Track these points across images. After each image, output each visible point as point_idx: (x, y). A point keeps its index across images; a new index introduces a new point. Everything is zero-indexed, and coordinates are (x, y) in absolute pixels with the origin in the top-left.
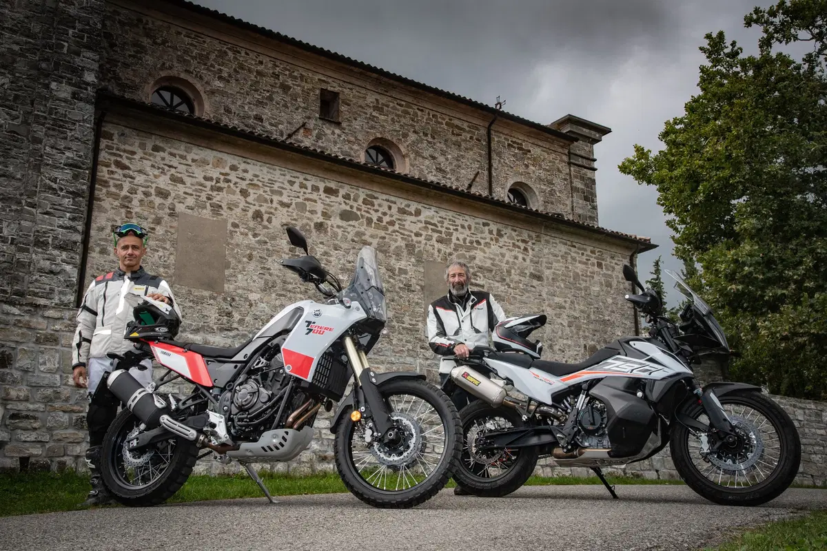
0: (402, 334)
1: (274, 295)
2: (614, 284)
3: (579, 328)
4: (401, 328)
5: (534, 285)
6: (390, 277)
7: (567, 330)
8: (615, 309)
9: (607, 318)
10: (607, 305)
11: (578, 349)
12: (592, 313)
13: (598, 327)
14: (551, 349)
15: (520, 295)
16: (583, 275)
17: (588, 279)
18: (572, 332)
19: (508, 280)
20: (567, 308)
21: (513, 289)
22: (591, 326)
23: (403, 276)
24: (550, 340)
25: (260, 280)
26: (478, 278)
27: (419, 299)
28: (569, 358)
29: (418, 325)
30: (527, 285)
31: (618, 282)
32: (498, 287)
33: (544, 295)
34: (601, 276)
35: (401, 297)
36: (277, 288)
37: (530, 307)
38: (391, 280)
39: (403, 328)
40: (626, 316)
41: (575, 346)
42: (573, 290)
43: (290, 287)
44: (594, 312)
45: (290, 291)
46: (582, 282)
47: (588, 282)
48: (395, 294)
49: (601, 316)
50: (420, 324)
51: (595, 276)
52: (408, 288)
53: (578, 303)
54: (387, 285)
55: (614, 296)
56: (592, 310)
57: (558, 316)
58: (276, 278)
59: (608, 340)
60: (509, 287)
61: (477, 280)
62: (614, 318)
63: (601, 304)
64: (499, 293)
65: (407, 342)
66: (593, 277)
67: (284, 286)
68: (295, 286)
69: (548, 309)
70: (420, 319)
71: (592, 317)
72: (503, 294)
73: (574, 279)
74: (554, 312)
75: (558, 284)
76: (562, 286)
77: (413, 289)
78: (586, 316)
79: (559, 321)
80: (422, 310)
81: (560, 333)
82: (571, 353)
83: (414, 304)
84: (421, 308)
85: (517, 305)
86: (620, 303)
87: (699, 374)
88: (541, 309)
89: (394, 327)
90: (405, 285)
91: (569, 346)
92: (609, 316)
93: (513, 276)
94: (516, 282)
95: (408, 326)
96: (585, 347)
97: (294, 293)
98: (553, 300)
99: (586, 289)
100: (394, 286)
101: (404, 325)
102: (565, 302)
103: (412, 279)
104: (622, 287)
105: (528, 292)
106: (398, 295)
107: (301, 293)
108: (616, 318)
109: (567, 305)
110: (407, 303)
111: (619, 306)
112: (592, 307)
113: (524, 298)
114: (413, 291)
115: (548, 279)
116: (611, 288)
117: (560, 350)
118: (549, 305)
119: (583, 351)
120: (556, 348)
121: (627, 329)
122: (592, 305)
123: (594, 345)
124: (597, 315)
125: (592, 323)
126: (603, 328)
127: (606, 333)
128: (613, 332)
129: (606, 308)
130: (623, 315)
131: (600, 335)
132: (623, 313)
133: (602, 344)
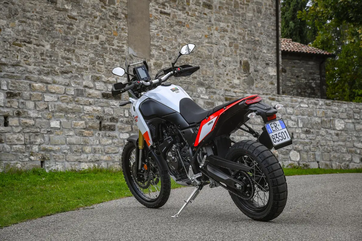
0: (112, 54)
1: (17, 21)
2: (263, 10)
3: (237, 47)
4: (111, 49)
5: (206, 12)
6: (102, 7)
7: (229, 49)
8: (263, 31)
9: (257, 39)
10: (257, 28)
11: (235, 64)
13: (251, 46)
14: (217, 64)
15: (196, 22)
16: (241, 3)
17: (245, 6)
18: (231, 51)
19: (187, 9)
20: (229, 30)
21: (191, 16)
22: (246, 46)
23: (112, 6)
24: (216, 58)
25: (5, 8)
26: (166, 8)
27: (124, 25)
28: (229, 72)
29: (123, 47)
30: (201, 13)
31: (266, 8)
32: (180, 15)
33: (213, 22)
34: (254, 4)
35: (111, 24)
36: (19, 15)
37: (203, 31)
38: (103, 9)
39: (113, 49)
41: (234, 62)
42: (233, 17)
43: (29, 14)
44: (248, 34)
45: (28, 18)
46: (240, 9)
47: (244, 9)
48: (106, 21)
49: (252, 37)
50: (125, 46)
51: (250, 4)
52: (115, 16)
53: (237, 28)
54: (100, 14)
55: (263, 21)
56: (246, 33)
57: (222, 37)
58: (18, 7)
59: (257, 56)
60: (188, 15)
61: (165, 9)
62: (262, 38)
63: (253, 27)
64: (181, 20)
65: (116, 60)
66: (248, 5)
67: (24, 14)
68: (32, 14)
69: (216, 32)
70: (125, 42)
71: (247, 38)
72: (184, 21)
73: (235, 7)
74: (220, 35)
75: (223, 11)
76: (226, 13)
77: (119, 17)
78: (242, 37)
79: (223, 42)
80: (127, 34)
81: (223, 52)
82: (231, 67)
83: (120, 30)
84: (126, 33)
85: (194, 30)
86: (266, 26)
87: (302, 74)
88: (211, 32)
89: (106, 48)
90: (113, 14)
91: (230, 62)
92: (258, 37)
93: (191, 5)
94: (193, 11)
95: (117, 48)
96: (241, 63)
97: (32, 20)
98: (219, 25)
99: (243, 15)
100: (105, 14)
101: (114, 47)
102: (228, 26)
103: (119, 9)
104: (269, 12)
105: (201, 18)
106: (108, 23)
107: (37, 20)
108: (263, 38)
109: (229, 29)
110: (115, 29)
111: (266, 28)
112: (247, 30)
113: (198, 24)
114: (120, 19)
115: (216, 7)
116: (261, 13)
117: (223, 65)
118: (216, 29)
119: (239, 66)
120: (220, 63)
121: (271, 47)
122: (247, 28)
123: (247, 61)
124: (250, 37)
125: (246, 43)
126: (254, 47)
127: (255, 51)
128: (261, 50)
129: (257, 30)
130: (268, 36)
131: (252, 53)
132: (268, 34)
133: (253, 60)
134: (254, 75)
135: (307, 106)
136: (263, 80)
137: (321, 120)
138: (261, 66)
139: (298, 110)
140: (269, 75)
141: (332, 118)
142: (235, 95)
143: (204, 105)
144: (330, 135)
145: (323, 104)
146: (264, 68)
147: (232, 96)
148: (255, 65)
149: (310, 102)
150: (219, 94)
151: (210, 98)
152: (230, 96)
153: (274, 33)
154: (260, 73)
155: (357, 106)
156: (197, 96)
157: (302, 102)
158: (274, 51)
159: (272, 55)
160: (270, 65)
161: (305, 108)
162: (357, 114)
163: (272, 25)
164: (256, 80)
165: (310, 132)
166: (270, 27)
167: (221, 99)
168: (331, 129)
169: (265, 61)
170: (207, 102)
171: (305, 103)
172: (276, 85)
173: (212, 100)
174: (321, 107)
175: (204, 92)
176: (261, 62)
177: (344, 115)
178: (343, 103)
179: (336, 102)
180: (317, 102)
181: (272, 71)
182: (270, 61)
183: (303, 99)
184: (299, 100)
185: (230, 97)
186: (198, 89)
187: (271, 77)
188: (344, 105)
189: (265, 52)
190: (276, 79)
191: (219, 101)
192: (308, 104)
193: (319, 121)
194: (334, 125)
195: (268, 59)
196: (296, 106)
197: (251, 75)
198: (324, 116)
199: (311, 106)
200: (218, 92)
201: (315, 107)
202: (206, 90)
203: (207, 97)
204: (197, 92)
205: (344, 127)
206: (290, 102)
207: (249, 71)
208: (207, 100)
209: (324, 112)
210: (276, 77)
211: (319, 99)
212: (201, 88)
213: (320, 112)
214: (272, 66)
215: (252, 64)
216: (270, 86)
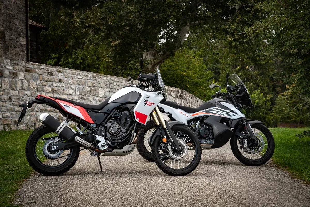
8: (15, 7)
9: (11, 12)
10: (11, 3)
12: (3, 8)
22: (2, 18)
40: (21, 12)
44: (4, 8)
49: (7, 11)
56: (3, 6)
59: (11, 27)
62: (15, 12)
63: (8, 2)
71: (3, 11)
86: (18, 3)
92: (12, 11)
111: (18, 5)
112: (3, 4)
121: (22, 21)
122: (3, 2)
123: (3, 30)
124: (6, 10)
125: (2, 15)
126: (8, 19)
127: (10, 23)
128: (14, 22)
129: (11, 5)
130: (20, 11)
131: (7, 24)
132: (19, 9)
133: (8, 30)
134: (9, 43)
135: (81, 77)
136: (16, 48)
137: (90, 89)
138: (14, 36)
139: (76, 81)
140: (21, 43)
141: (97, 88)
142: (33, 67)
143: (9, 75)
144: (95, 101)
145: (92, 76)
146: (16, 37)
147: (30, 68)
148: (10, 35)
149: (83, 74)
150: (21, 66)
151: (14, 69)
152: (29, 67)
153: (23, 9)
154: (14, 42)
155: (111, 78)
156: (4, 66)
157: (78, 74)
158: (24, 24)
159: (23, 27)
160: (22, 35)
161: (80, 79)
162: (111, 85)
163: (22, 3)
164: (10, 47)
165: (83, 98)
166: (21, 4)
167: (22, 70)
168: (96, 96)
169: (18, 32)
170: (12, 72)
171: (80, 75)
172: (26, 52)
173: (16, 71)
174: (90, 79)
175: (9, 63)
176: (15, 32)
177: (104, 86)
178: (103, 76)
179: (99, 75)
180: (88, 74)
181: (23, 41)
182: (21, 32)
183: (79, 72)
184: (77, 73)
185: (29, 69)
186: (4, 61)
187: (22, 45)
188: (104, 77)
189: (18, 24)
190: (26, 47)
191: (21, 71)
192: (82, 76)
193: (89, 90)
194: (98, 93)
195: (19, 30)
196: (75, 77)
197: (7, 42)
198: (92, 85)
199: (84, 77)
200: (20, 64)
201: (87, 78)
202: (11, 62)
203: (11, 68)
204: (4, 63)
205: (104, 94)
206: (71, 74)
207: (5, 39)
208: (11, 71)
209: (92, 82)
210: (26, 45)
211: (89, 72)
212: (7, 60)
213: (90, 83)
214: (22, 36)
215: (7, 33)
216: (21, 53)
